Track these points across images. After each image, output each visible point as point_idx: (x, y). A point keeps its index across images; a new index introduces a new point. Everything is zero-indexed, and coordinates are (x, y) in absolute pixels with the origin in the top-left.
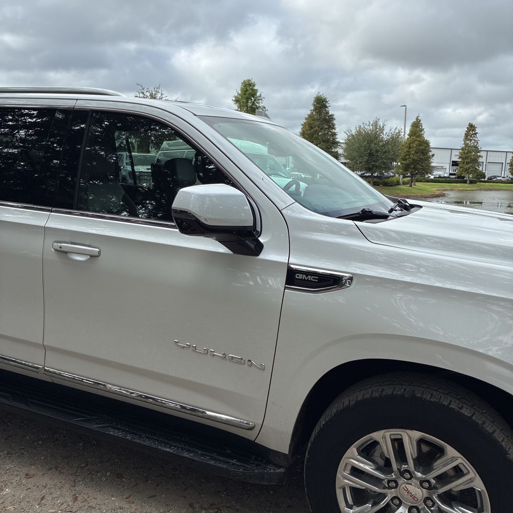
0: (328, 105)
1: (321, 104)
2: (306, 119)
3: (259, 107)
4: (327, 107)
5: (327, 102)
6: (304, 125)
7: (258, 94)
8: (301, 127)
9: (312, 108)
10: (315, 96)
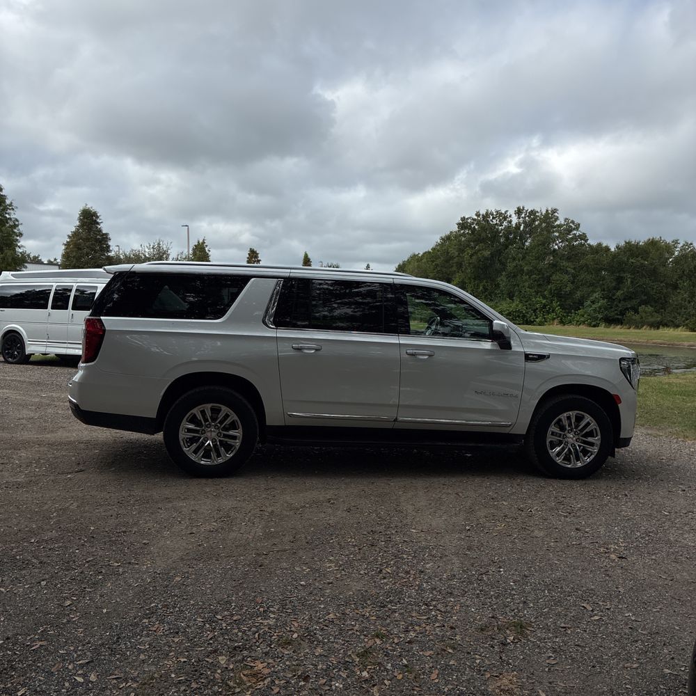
0: (98, 221)
1: (89, 219)
2: (69, 236)
3: (10, 219)
4: (98, 223)
5: (97, 217)
6: (68, 245)
7: (8, 202)
8: (64, 247)
9: (78, 223)
10: (82, 209)
